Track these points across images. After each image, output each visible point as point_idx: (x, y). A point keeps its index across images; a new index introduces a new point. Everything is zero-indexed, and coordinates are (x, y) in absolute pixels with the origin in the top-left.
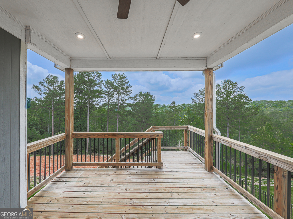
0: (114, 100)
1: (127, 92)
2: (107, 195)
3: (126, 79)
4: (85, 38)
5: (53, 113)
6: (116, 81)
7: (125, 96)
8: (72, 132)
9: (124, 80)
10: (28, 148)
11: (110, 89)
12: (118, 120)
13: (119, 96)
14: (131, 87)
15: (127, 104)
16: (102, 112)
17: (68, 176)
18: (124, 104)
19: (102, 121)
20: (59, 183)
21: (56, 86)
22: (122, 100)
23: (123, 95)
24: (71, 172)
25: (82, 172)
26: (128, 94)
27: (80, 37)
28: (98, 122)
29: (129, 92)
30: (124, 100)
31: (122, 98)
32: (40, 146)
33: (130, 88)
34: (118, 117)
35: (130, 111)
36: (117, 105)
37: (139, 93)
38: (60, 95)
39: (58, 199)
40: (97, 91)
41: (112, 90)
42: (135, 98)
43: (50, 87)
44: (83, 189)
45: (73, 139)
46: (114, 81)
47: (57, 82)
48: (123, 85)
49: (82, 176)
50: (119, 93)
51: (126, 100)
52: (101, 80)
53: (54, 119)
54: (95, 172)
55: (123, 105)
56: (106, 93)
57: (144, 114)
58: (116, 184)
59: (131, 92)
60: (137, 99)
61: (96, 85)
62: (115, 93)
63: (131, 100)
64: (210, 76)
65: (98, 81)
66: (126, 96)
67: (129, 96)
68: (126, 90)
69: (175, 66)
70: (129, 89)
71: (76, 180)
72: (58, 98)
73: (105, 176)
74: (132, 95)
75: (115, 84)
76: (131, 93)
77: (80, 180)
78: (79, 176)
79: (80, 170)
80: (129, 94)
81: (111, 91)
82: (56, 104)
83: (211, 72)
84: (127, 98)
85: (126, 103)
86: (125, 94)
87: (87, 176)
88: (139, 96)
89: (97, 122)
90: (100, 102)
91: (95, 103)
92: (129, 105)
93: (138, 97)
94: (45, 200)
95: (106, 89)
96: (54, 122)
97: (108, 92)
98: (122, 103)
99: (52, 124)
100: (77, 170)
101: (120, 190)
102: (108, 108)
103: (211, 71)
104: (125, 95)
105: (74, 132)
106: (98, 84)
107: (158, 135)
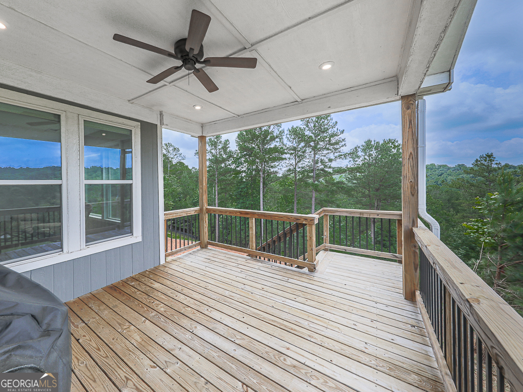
0: (306, 162)
1: (334, 145)
2: (224, 275)
3: (329, 118)
4: (202, 107)
5: (216, 187)
6: (310, 126)
7: (328, 153)
8: (206, 206)
9: (326, 121)
10: (165, 214)
11: (299, 143)
12: (313, 199)
13: (315, 154)
14: (342, 132)
15: (333, 168)
16: (286, 185)
17: (200, 252)
18: (327, 169)
19: (287, 201)
20: (191, 256)
21: (220, 149)
22: (322, 161)
23: (325, 152)
24: (204, 250)
25: (214, 252)
26: (336, 149)
27: (198, 108)
28: (281, 203)
29: (337, 143)
30: (327, 160)
31: (323, 158)
32: (175, 215)
33: (339, 137)
34: (314, 195)
35: (342, 183)
36: (312, 171)
37: (364, 144)
38: (224, 160)
39: (185, 265)
40: (275, 149)
41: (302, 144)
42: (353, 154)
43: (213, 151)
44: (207, 264)
45: (207, 215)
46: (305, 126)
47: (220, 142)
48: (323, 132)
49: (212, 255)
50: (315, 149)
51: (330, 160)
52: (280, 130)
53: (218, 195)
54: (225, 255)
55: (325, 172)
56: (292, 152)
57: (377, 190)
58: (239, 270)
59: (343, 143)
60: (358, 157)
61: (273, 139)
62: (308, 150)
63: (341, 160)
64: (409, 111)
65: (276, 133)
66: (332, 153)
67: (340, 152)
68: (330, 140)
69: (329, 107)
70: (337, 138)
71: (206, 257)
72: (223, 165)
73: (233, 261)
74: (345, 150)
75: (307, 133)
76: (343, 146)
77: (209, 258)
78: (210, 255)
79: (213, 250)
80: (338, 147)
81: (300, 146)
82: (220, 174)
83: (412, 102)
84: (333, 158)
85: (330, 167)
86: (328, 149)
87: (216, 256)
88: (364, 150)
89: (278, 203)
90: (281, 168)
91: (272, 170)
92: (340, 171)
93: (360, 153)
94: (177, 263)
95: (291, 145)
96: (218, 199)
97: (295, 149)
98: (323, 167)
99: (216, 202)
100: (210, 249)
101: (240, 275)
102: (296, 177)
103: (411, 100)
104: (329, 151)
105: (208, 207)
106: (277, 137)
107: (306, 220)
